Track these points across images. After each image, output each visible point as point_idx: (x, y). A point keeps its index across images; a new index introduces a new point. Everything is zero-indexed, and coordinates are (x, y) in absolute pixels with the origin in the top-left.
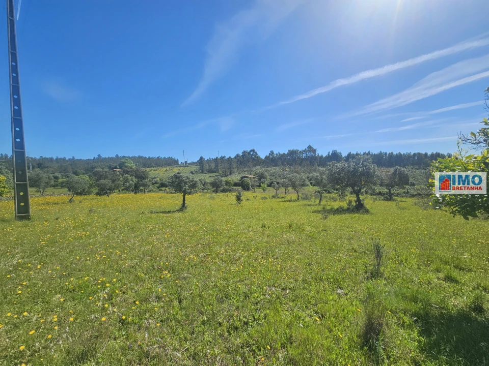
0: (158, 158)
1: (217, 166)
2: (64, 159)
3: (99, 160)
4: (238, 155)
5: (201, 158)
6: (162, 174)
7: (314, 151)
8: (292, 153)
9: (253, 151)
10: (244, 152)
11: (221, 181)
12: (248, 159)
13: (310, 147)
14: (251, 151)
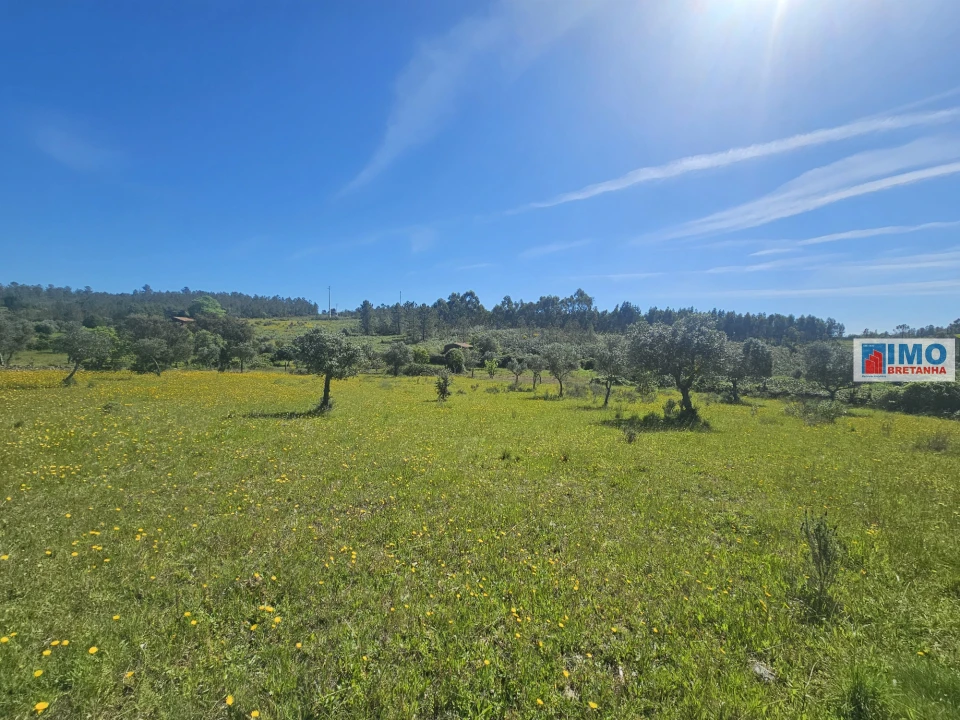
0: (274, 298)
1: (396, 321)
2: (66, 292)
3: (146, 296)
4: (440, 302)
5: (366, 304)
6: (283, 332)
7: (589, 301)
8: (547, 303)
9: (471, 294)
10: (454, 296)
11: (406, 352)
12: (459, 310)
13: (580, 293)
14: (467, 294)
